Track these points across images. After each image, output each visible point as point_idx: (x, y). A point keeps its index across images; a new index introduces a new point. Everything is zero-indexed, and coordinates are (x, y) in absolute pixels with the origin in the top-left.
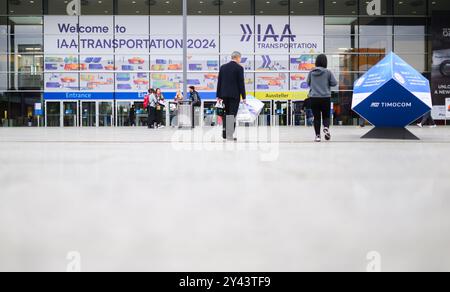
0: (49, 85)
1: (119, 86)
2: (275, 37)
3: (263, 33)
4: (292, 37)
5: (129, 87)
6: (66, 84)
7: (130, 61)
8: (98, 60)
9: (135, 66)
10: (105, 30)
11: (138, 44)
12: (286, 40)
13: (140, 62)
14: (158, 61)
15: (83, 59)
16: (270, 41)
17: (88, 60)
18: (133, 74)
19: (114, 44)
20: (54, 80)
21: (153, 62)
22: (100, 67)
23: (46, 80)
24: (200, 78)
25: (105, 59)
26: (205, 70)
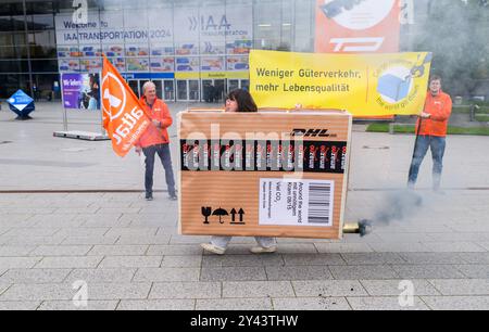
0: (62, 68)
2: (215, 26)
3: (205, 24)
4: (227, 26)
6: (72, 68)
7: (112, 49)
8: (91, 49)
9: (115, 52)
10: (94, 25)
11: (116, 35)
12: (223, 28)
13: (119, 50)
14: (131, 49)
15: (81, 48)
16: (211, 29)
17: (85, 49)
18: (115, 59)
19: (101, 36)
20: (65, 65)
21: (128, 50)
22: (92, 54)
23: (60, 65)
24: (161, 62)
25: (96, 48)
26: (164, 56)
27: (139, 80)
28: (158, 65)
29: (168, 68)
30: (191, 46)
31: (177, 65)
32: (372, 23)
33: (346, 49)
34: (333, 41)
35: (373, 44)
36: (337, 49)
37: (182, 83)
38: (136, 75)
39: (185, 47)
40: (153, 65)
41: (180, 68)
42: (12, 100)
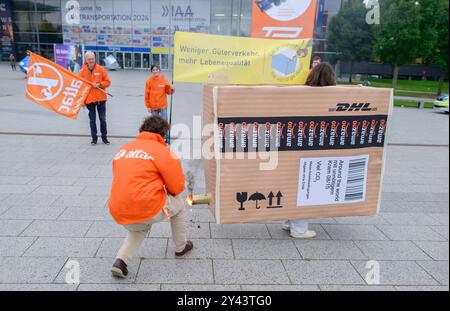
0: (66, 41)
1: (100, 43)
2: (182, 14)
3: (175, 12)
4: (191, 14)
5: (103, 43)
6: (73, 40)
7: (104, 28)
8: (88, 27)
9: (107, 31)
10: (91, 9)
11: (107, 17)
12: (188, 16)
13: (110, 29)
14: (118, 28)
15: (81, 26)
16: (179, 16)
17: (84, 27)
18: (106, 35)
19: (96, 18)
20: (68, 38)
21: (116, 29)
22: (89, 31)
23: (64, 38)
24: (141, 39)
25: (92, 26)
26: (143, 35)
27: (124, 52)
28: (139, 42)
29: (146, 44)
30: (164, 28)
31: (153, 42)
32: (294, 16)
33: (275, 35)
34: (265, 28)
35: (294, 32)
36: (267, 35)
37: (156, 57)
38: (122, 49)
39: (159, 28)
40: (135, 41)
41: (155, 45)
42: (22, 63)
